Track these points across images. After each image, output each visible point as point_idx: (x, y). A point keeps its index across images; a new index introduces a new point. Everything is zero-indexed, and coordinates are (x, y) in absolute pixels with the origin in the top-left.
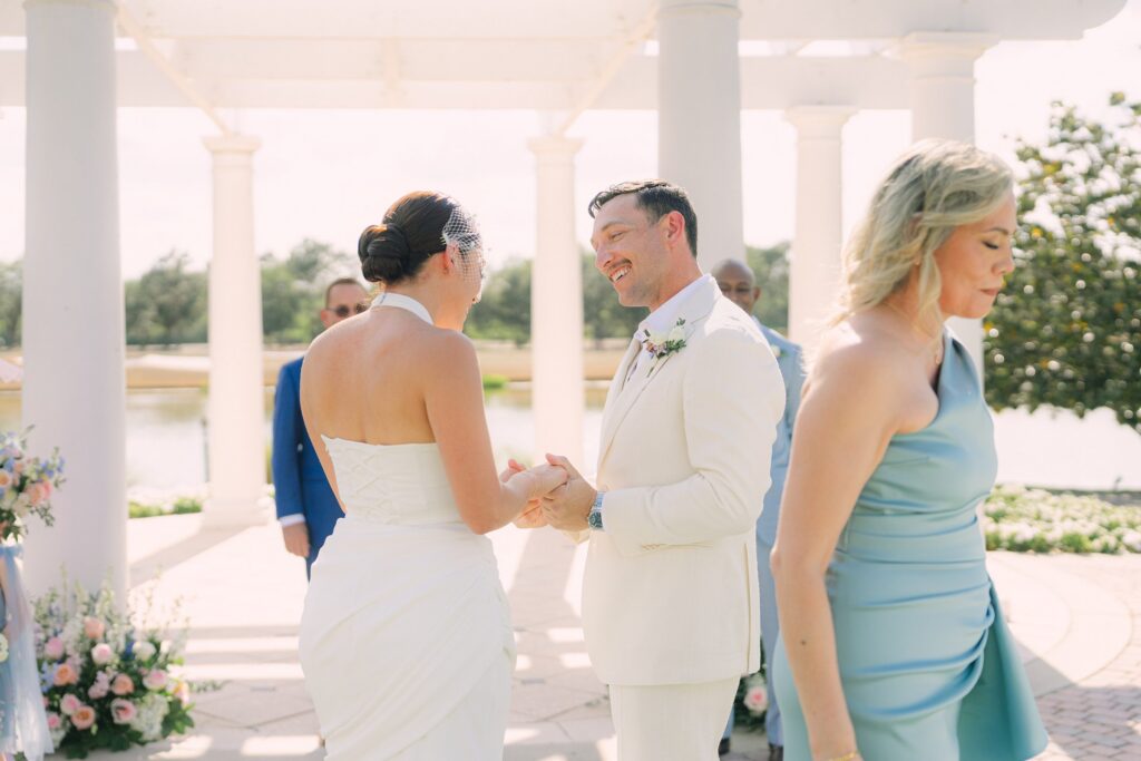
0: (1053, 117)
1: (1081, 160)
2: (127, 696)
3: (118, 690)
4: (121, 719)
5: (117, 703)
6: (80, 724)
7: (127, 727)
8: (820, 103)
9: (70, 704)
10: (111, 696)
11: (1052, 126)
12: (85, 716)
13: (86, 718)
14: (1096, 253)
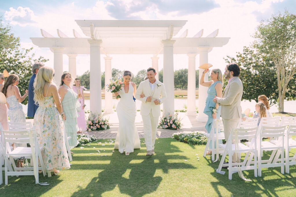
0: (244, 49)
1: (249, 56)
2: (103, 125)
3: (102, 124)
4: (102, 127)
5: (102, 125)
6: (98, 127)
7: (103, 128)
8: (192, 53)
9: (97, 125)
10: (101, 124)
11: (244, 51)
12: (99, 126)
13: (99, 127)
14: (250, 73)
